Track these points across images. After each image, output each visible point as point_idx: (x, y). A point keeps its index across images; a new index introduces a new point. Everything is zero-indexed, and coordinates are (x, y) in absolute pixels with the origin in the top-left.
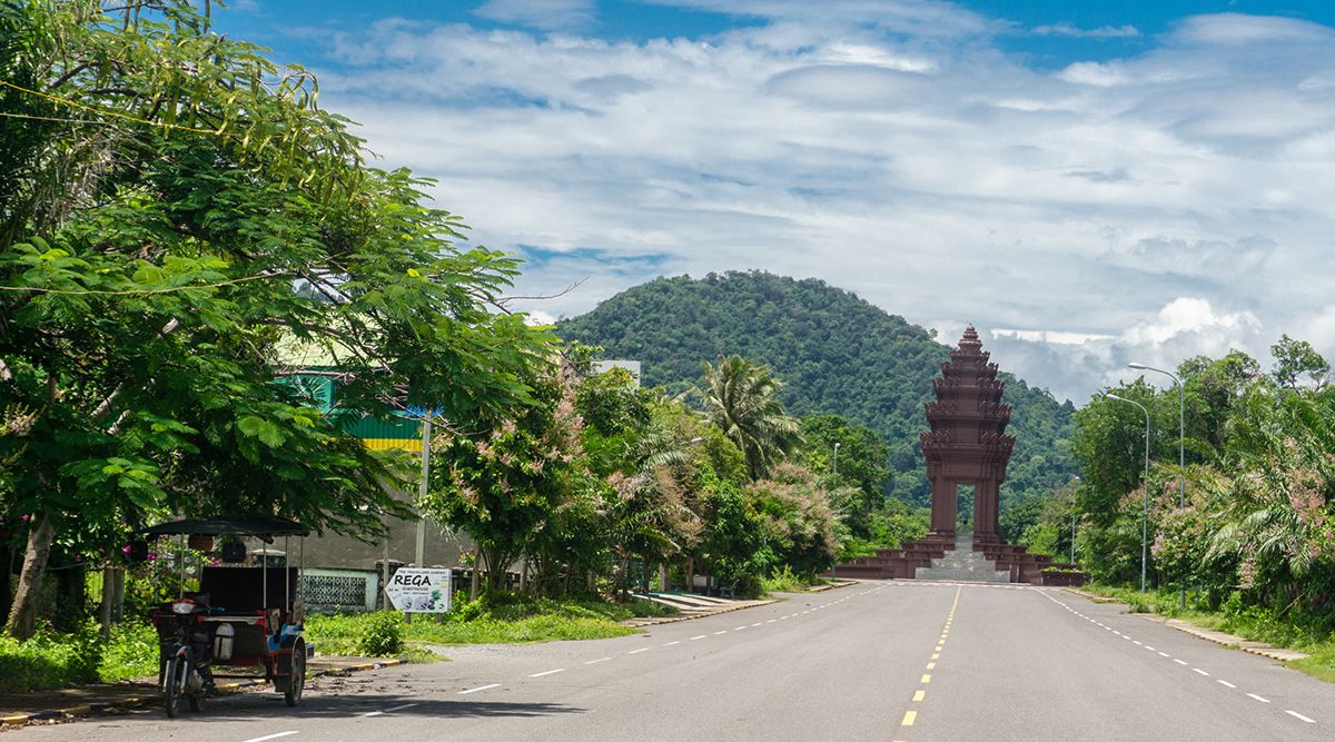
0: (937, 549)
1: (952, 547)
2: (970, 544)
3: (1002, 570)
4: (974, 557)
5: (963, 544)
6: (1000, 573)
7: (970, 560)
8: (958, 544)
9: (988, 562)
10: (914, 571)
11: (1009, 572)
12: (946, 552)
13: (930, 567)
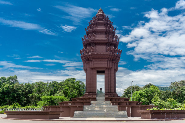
0: (88, 101)
1: (95, 99)
2: (104, 98)
3: (122, 110)
4: (106, 104)
5: (101, 98)
6: (121, 112)
7: (104, 106)
8: (97, 98)
9: (114, 106)
10: (74, 113)
11: (126, 111)
12: (92, 102)
13: (82, 110)
